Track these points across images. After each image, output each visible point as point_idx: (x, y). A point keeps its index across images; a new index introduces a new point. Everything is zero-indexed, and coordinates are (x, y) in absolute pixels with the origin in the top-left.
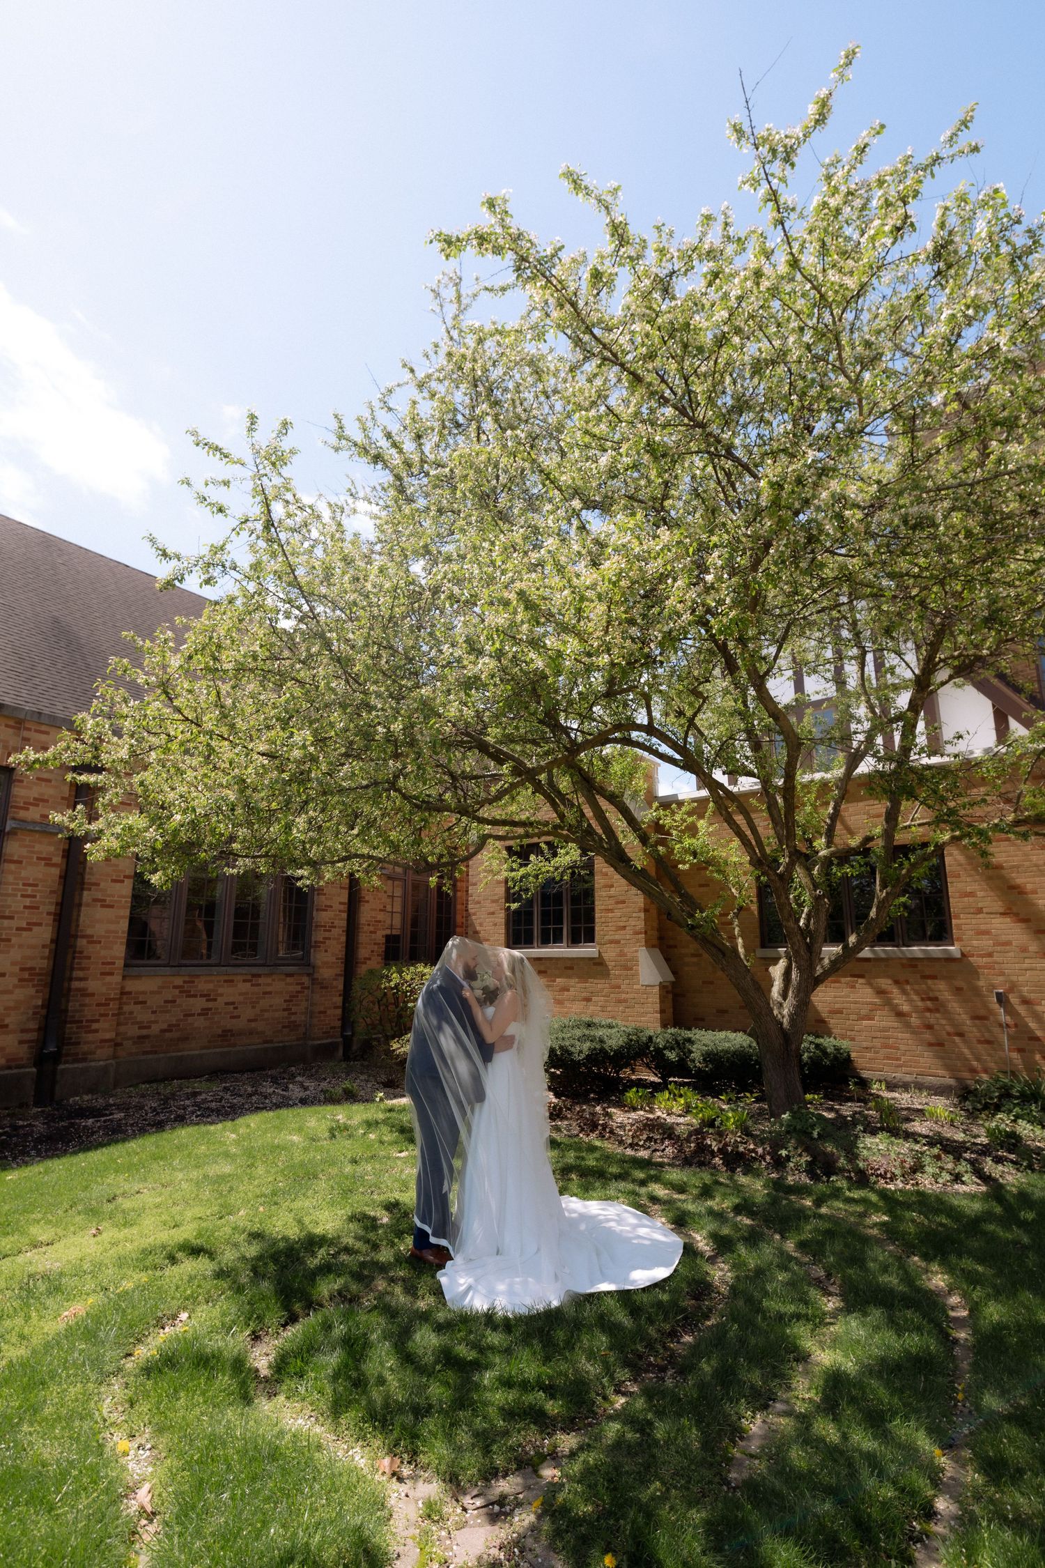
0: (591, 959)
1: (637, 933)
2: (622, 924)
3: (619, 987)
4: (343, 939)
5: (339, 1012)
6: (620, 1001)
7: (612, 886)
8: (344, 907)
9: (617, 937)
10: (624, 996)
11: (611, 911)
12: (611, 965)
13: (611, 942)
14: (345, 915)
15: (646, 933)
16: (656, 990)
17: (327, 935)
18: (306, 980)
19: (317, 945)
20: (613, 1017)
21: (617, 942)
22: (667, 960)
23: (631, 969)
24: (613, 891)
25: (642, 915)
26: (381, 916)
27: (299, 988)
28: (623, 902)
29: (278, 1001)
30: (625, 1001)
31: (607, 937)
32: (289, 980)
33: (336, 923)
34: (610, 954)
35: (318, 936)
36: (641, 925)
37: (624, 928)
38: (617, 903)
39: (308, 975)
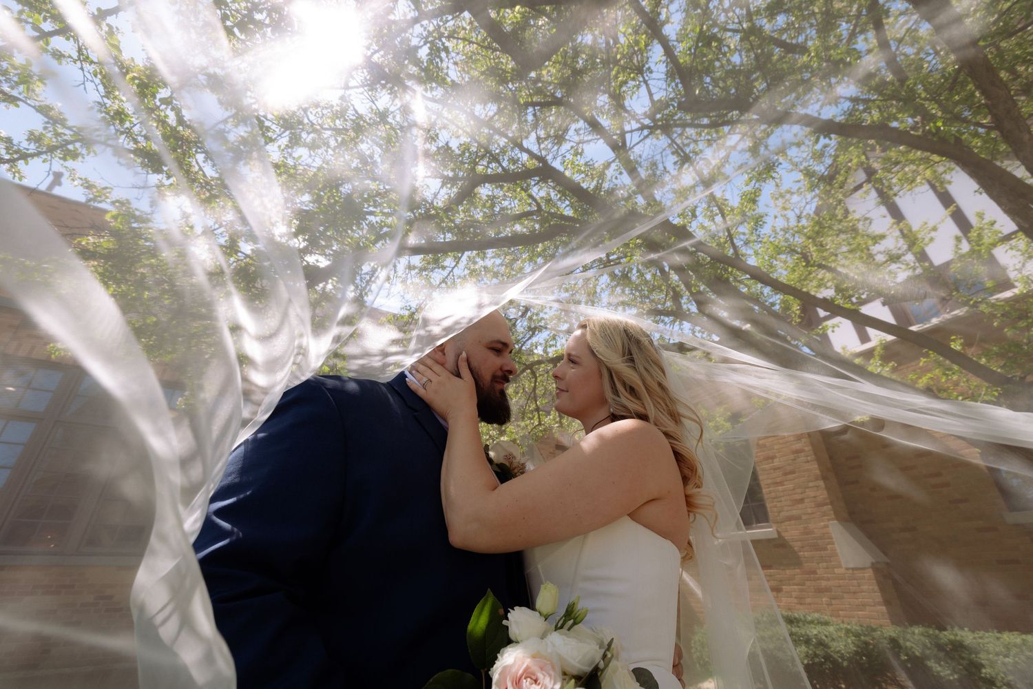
0: (769, 541)
1: (819, 505)
2: (798, 497)
3: (814, 572)
6: (820, 591)
7: (773, 458)
9: (795, 512)
10: (824, 583)
11: (781, 483)
12: (796, 546)
13: (790, 519)
15: (832, 503)
16: (869, 573)
20: (817, 611)
21: (798, 518)
22: (870, 537)
23: (825, 549)
24: (776, 463)
30: (827, 590)
31: (784, 514)
34: (792, 533)
36: (822, 495)
37: (802, 501)
38: (786, 474)
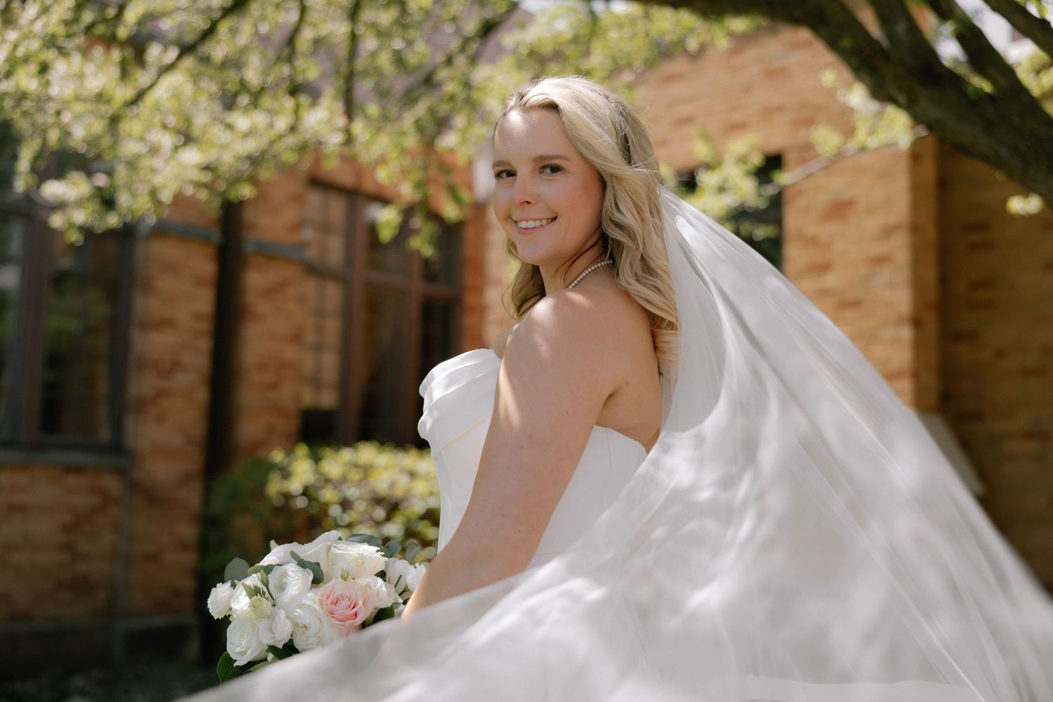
4: (202, 395)
5: (190, 558)
8: (206, 326)
14: (205, 345)
17: (163, 384)
18: (112, 484)
19: (141, 405)
25: (906, 333)
26: (290, 352)
27: (95, 500)
28: (856, 304)
29: (44, 527)
32: (72, 481)
33: (187, 359)
35: (141, 385)
36: (903, 355)
39: (121, 473)
